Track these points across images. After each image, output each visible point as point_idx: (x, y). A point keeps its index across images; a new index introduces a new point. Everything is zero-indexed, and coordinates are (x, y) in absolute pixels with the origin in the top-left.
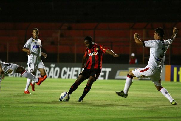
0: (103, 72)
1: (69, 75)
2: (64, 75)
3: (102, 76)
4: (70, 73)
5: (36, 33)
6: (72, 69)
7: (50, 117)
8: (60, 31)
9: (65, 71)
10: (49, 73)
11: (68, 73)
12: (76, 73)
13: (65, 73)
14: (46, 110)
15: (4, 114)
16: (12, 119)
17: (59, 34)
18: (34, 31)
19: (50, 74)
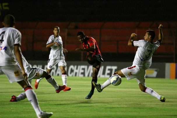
0: (109, 70)
1: (76, 73)
2: (71, 73)
3: (108, 74)
4: (77, 71)
5: (57, 31)
6: (79, 67)
7: (57, 114)
8: (66, 30)
9: (72, 69)
10: (56, 71)
11: (75, 71)
12: (82, 71)
13: (72, 71)
14: (53, 107)
15: (13, 111)
16: (20, 116)
17: (66, 33)
18: (55, 29)
19: (58, 72)
